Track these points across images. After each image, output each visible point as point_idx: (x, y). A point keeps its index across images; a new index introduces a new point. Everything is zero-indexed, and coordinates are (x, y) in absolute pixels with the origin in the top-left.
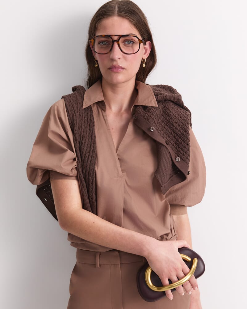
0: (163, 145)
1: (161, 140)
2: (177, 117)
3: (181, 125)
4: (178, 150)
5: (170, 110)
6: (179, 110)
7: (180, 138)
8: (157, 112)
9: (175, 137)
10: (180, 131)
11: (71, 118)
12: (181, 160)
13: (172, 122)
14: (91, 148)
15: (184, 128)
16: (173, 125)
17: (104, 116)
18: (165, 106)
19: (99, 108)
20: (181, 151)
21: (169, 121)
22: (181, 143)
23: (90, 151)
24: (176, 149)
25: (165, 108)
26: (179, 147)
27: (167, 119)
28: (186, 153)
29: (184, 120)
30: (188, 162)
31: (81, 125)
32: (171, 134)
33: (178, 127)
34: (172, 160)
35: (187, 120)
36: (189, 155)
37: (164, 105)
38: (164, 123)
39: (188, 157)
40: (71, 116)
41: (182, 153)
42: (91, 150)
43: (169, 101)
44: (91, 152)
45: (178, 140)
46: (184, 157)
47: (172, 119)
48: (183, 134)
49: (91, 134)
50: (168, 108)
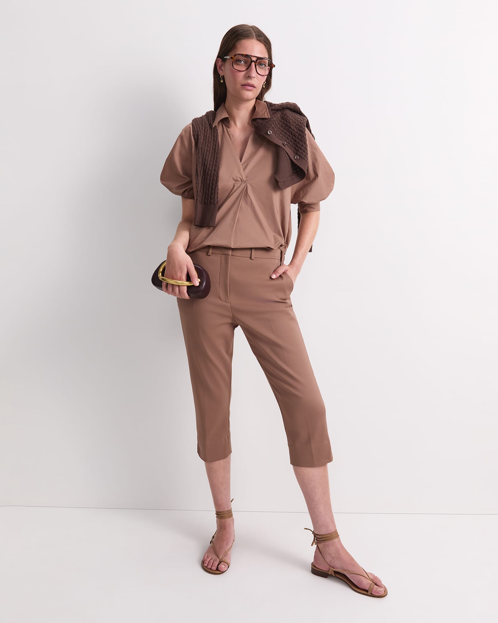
0: (281, 147)
1: (279, 142)
2: (294, 121)
3: (298, 128)
4: (296, 150)
5: (288, 115)
6: (296, 115)
7: (298, 138)
8: (274, 118)
9: (293, 138)
10: (297, 133)
11: (197, 134)
12: (300, 158)
13: (290, 125)
14: (215, 158)
15: (301, 129)
16: (290, 128)
17: (229, 132)
18: (282, 114)
19: (224, 125)
20: (300, 150)
21: (287, 125)
22: (299, 143)
23: (213, 161)
24: (295, 149)
25: (283, 115)
26: (297, 147)
27: (285, 124)
28: (304, 151)
29: (300, 123)
30: (306, 160)
31: (205, 140)
32: (290, 136)
33: (295, 129)
34: (290, 159)
35: (303, 123)
36: (307, 154)
37: (282, 112)
38: (283, 128)
39: (306, 155)
40: (197, 132)
41: (300, 151)
42: (214, 164)
43: (286, 108)
44: (215, 162)
45: (296, 141)
46: (302, 155)
47: (289, 122)
48: (300, 135)
49: (214, 147)
50: (285, 114)
